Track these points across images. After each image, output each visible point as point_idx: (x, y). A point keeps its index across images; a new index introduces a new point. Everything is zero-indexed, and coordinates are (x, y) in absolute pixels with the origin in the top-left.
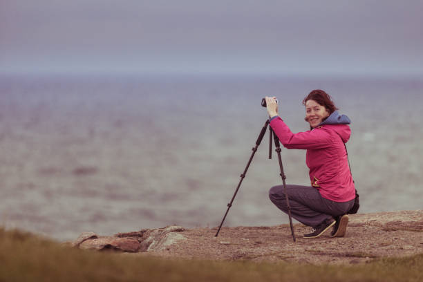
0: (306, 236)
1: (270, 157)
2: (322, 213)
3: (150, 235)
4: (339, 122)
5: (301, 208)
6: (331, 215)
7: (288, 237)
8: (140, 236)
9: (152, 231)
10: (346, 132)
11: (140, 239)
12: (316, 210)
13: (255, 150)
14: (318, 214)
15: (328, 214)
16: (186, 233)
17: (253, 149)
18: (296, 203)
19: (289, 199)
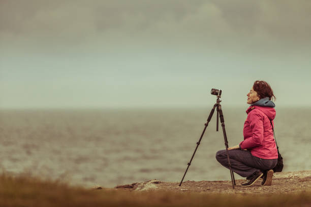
0: (243, 185)
1: (217, 130)
2: (253, 167)
3: (138, 186)
4: (265, 105)
5: (239, 164)
6: (260, 169)
7: (230, 186)
8: (131, 187)
9: (139, 184)
10: (272, 112)
11: (131, 189)
12: (248, 165)
13: (206, 125)
14: (250, 168)
15: (257, 168)
16: (161, 184)
17: (205, 124)
18: (234, 160)
19: (230, 158)
